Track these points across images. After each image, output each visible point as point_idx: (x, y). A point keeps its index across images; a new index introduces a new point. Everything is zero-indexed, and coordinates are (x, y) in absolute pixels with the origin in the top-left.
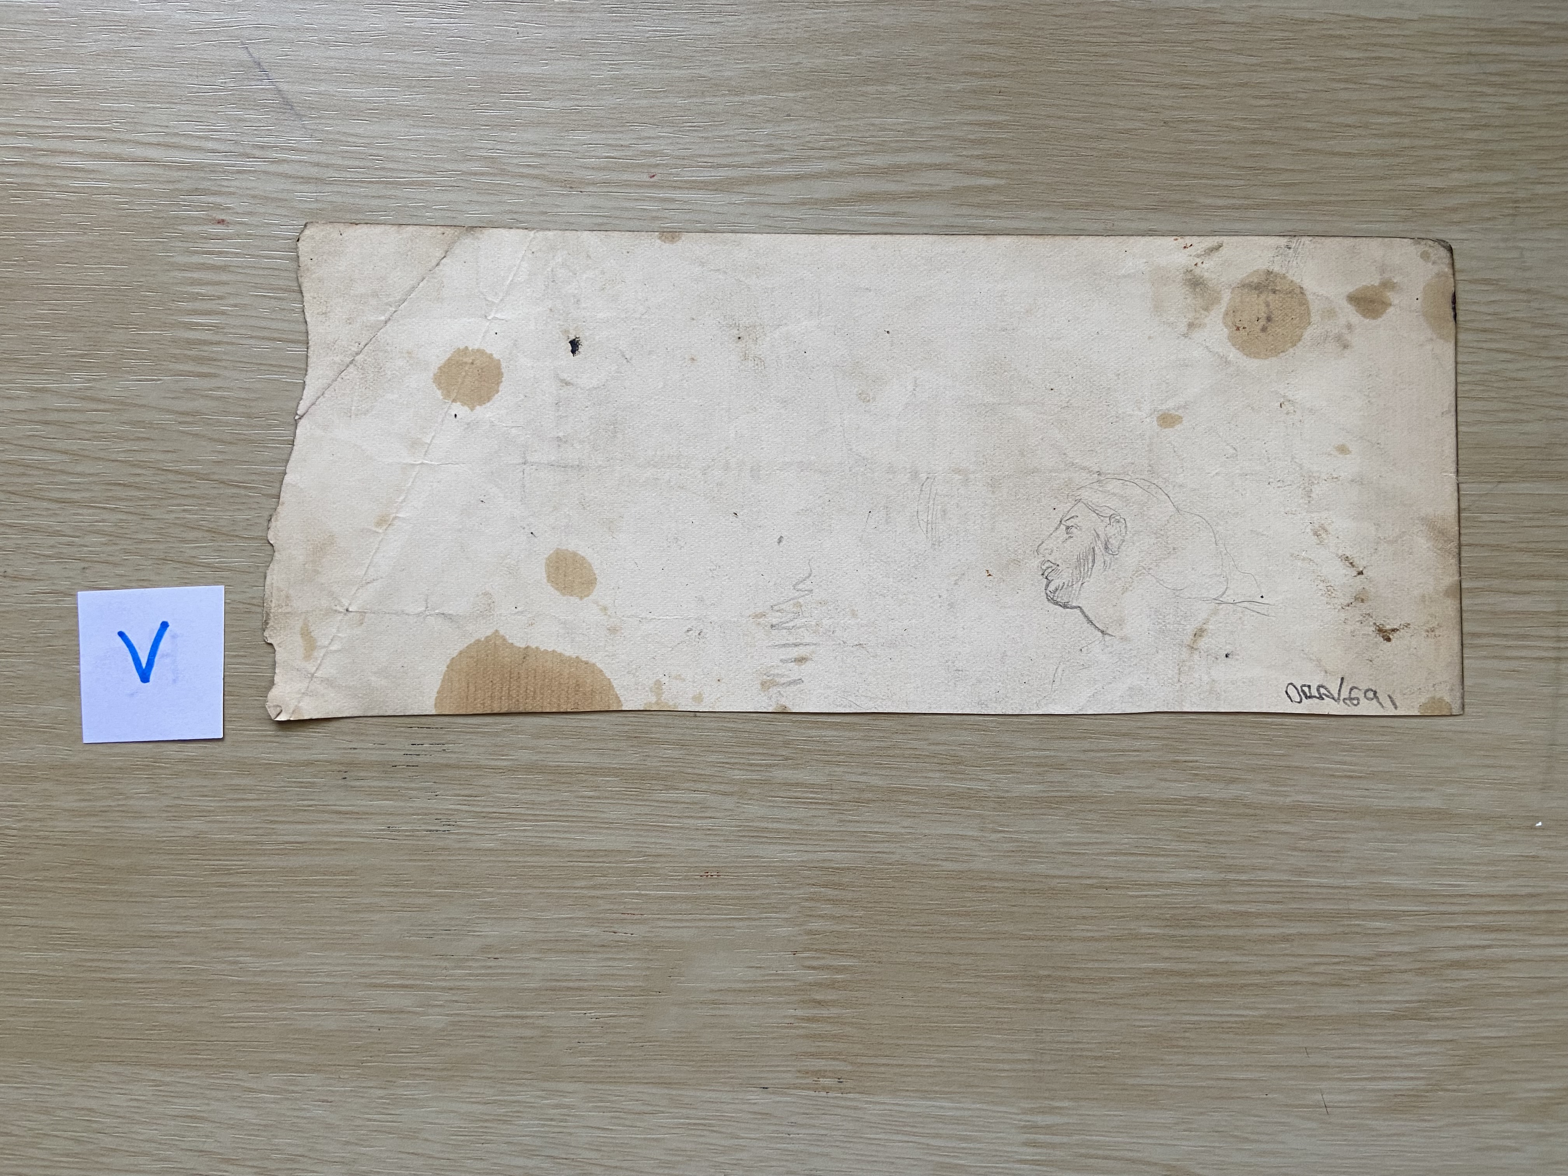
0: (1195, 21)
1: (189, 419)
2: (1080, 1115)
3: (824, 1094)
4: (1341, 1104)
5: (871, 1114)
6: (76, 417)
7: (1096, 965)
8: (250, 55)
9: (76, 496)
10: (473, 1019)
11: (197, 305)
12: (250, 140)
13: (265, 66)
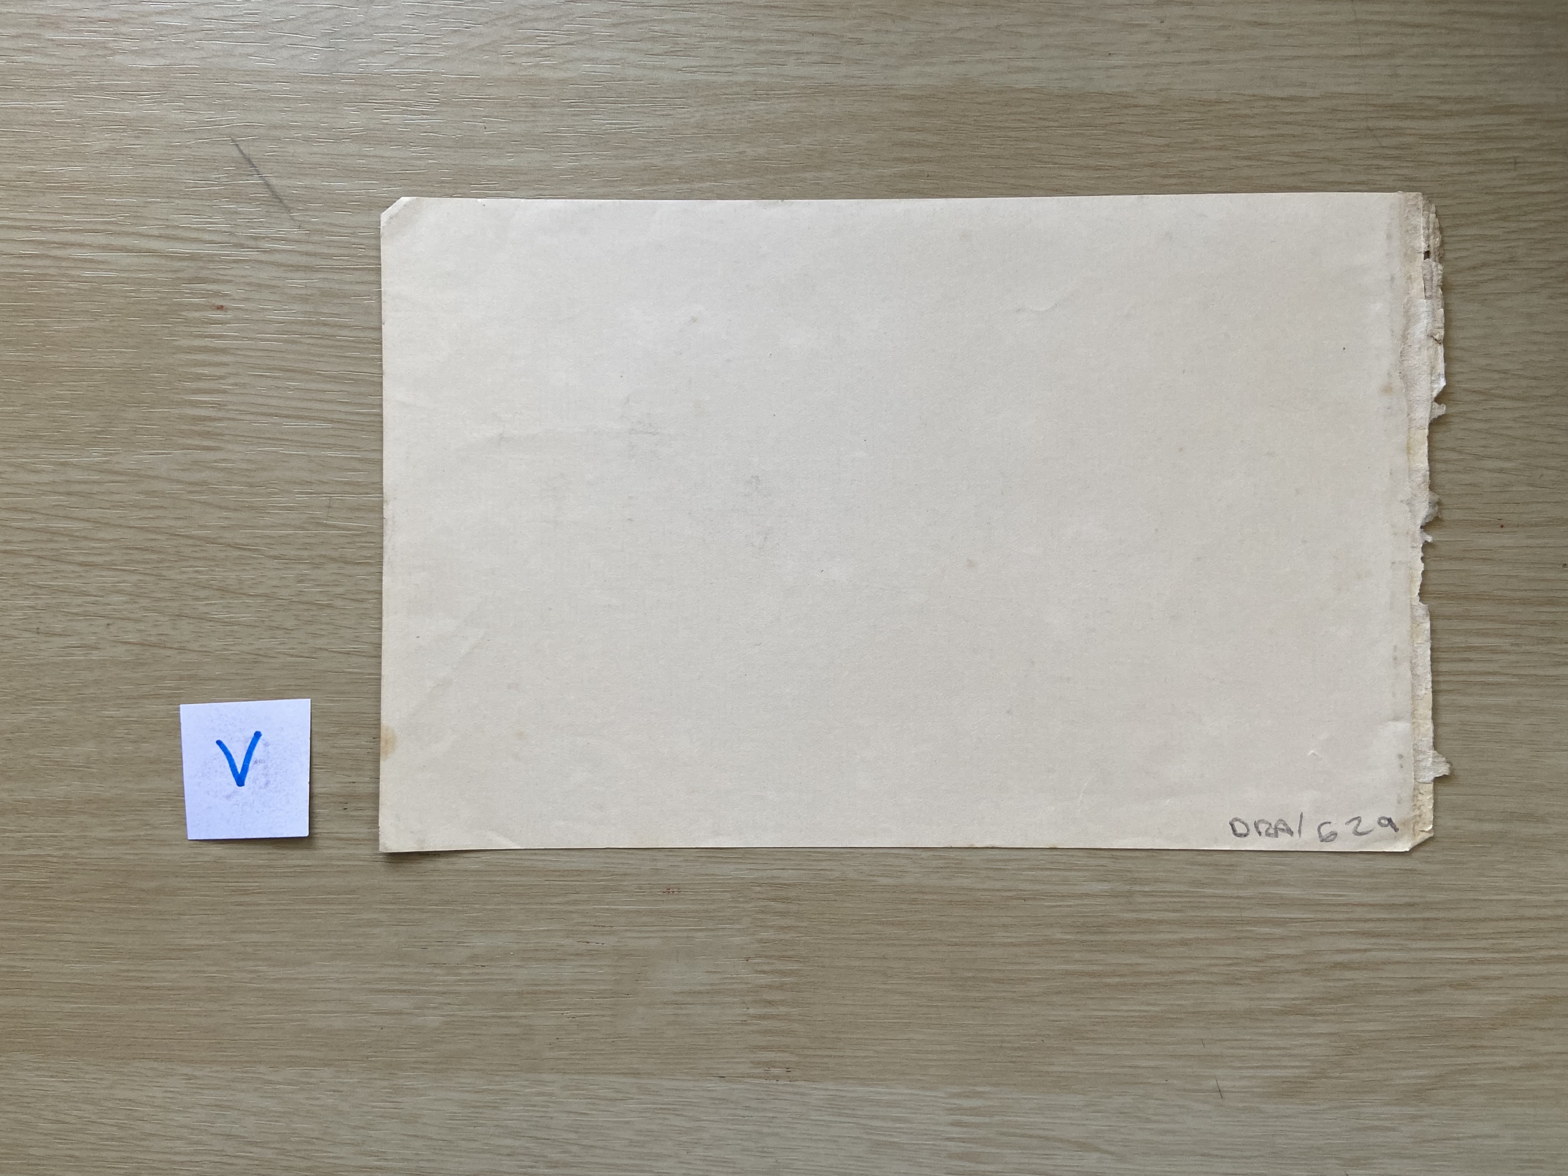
0: (1108, 105)
1: (198, 489)
2: (1001, 1098)
3: (775, 1082)
4: (1233, 1090)
5: (816, 1099)
6: (96, 488)
7: (1016, 967)
8: (241, 152)
9: (99, 560)
10: (465, 1019)
11: (201, 385)
12: (244, 231)
13: (255, 162)
